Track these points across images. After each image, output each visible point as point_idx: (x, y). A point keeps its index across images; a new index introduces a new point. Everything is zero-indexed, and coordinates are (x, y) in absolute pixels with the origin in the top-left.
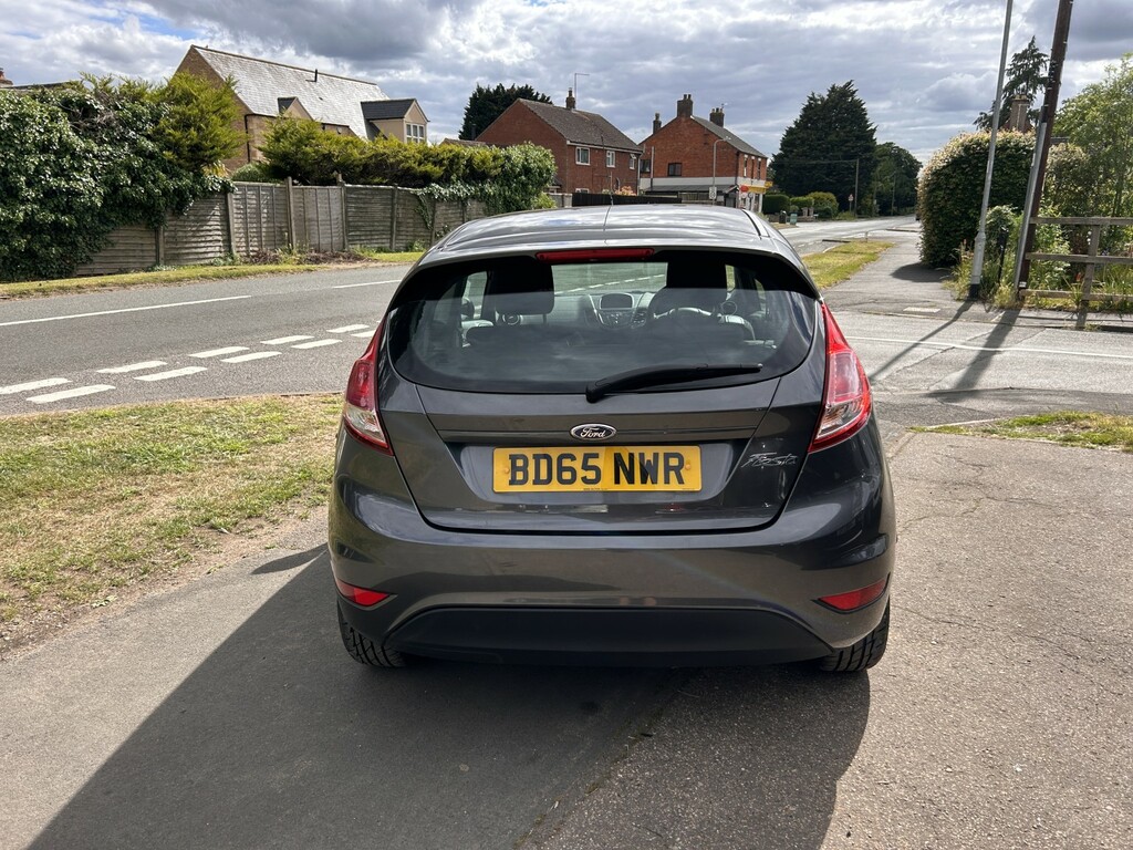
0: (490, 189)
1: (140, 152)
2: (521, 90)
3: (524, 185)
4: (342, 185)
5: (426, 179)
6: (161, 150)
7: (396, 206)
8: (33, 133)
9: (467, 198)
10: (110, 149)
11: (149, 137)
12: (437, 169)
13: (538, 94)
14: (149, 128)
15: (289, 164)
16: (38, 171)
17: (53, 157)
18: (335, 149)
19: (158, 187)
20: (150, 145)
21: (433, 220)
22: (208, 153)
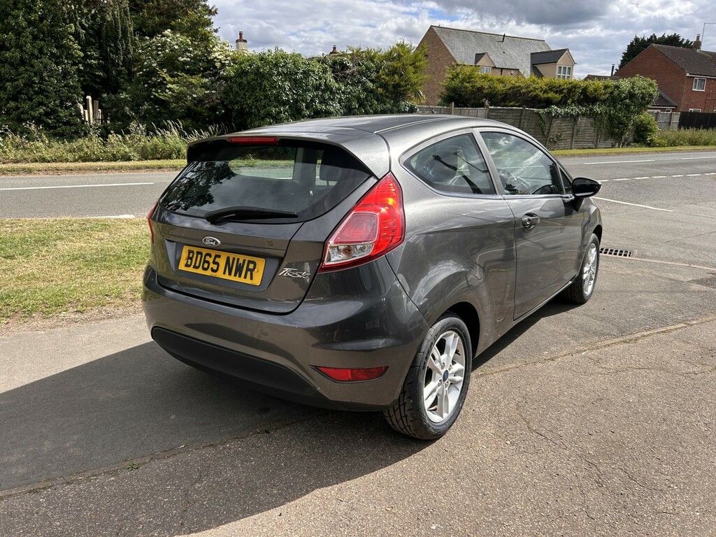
0: (597, 109)
1: (366, 89)
2: (670, 38)
3: (628, 106)
4: (487, 107)
5: (548, 103)
6: (377, 88)
7: (523, 121)
8: (313, 80)
9: (578, 115)
10: (351, 88)
11: (372, 81)
12: (557, 96)
13: (683, 40)
14: (374, 75)
15: (457, 94)
16: (312, 100)
17: (320, 93)
18: (486, 85)
19: (372, 109)
20: (370, 85)
21: (549, 130)
22: (402, 89)
